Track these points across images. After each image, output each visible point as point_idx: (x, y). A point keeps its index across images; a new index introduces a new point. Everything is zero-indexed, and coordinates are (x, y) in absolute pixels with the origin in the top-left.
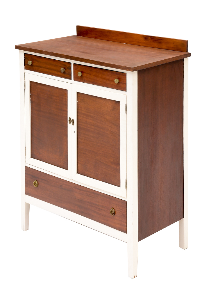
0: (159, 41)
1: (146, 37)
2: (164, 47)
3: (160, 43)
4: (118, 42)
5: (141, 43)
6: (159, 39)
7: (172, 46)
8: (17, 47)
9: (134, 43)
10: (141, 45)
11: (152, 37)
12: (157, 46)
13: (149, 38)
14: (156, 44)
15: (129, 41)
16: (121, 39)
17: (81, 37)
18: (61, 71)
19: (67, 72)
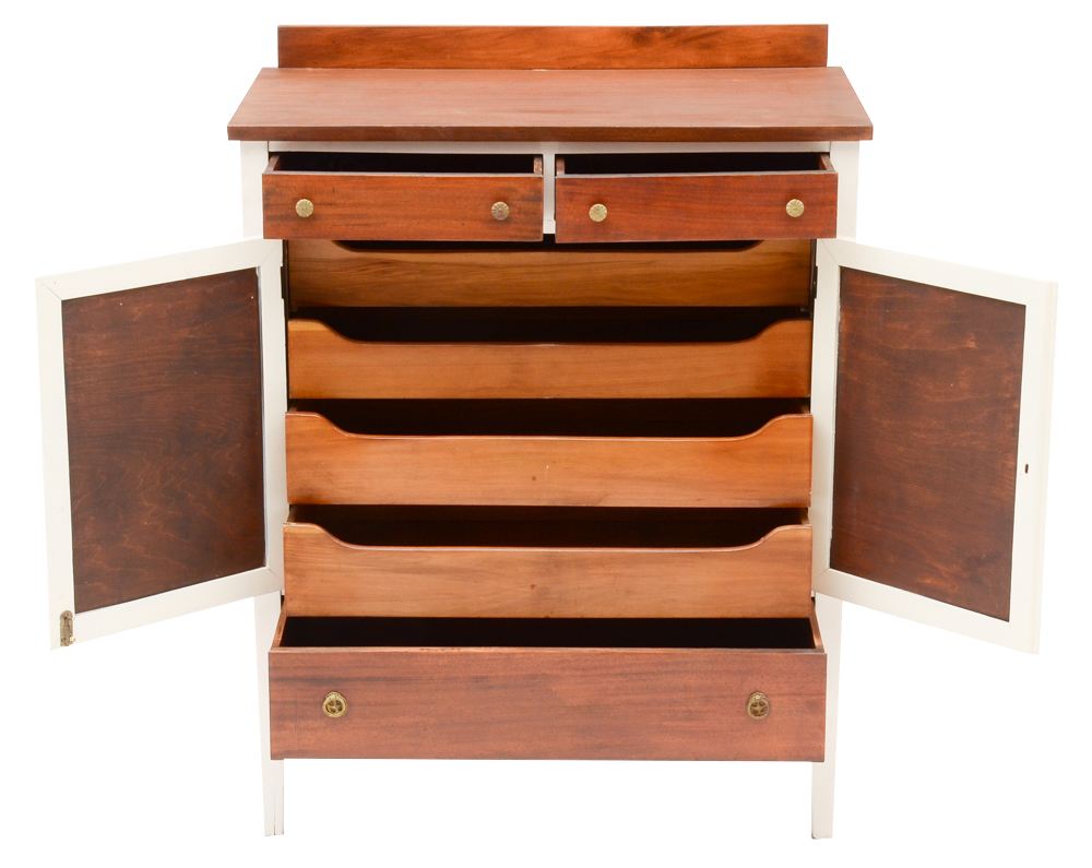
0: (703, 41)
1: (642, 36)
2: (727, 60)
3: (708, 46)
4: (500, 68)
5: (616, 58)
6: (704, 31)
7: (761, 51)
9: (584, 61)
10: (617, 65)
11: (671, 31)
12: (692, 62)
13: (657, 34)
14: (690, 55)
15: (559, 59)
16: (522, 56)
17: (310, 69)
18: (496, 215)
19: (519, 213)
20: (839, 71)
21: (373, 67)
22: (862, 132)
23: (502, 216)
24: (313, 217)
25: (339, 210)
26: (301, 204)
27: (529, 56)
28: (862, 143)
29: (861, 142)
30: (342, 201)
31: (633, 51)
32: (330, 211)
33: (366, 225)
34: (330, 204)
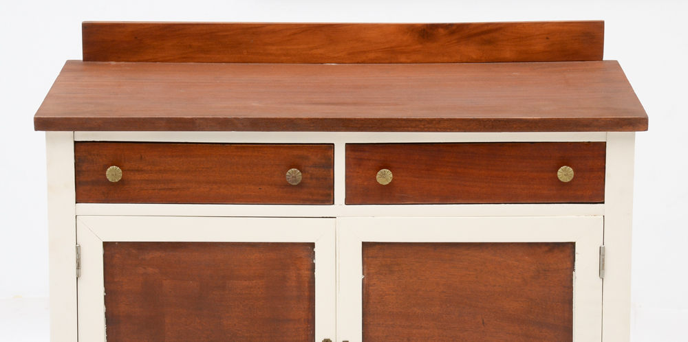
0: (485, 37)
1: (427, 33)
2: (508, 54)
3: (489, 42)
4: (294, 62)
5: (402, 53)
6: (486, 28)
7: (539, 46)
8: (42, 124)
9: (372, 56)
10: (402, 60)
11: (454, 28)
12: (474, 57)
13: (441, 31)
14: (471, 50)
15: (349, 54)
16: (314, 51)
17: (113, 63)
18: (290, 180)
19: (311, 178)
20: (615, 65)
21: (173, 61)
22: (638, 123)
23: (296, 181)
24: (122, 182)
25: (146, 176)
26: (110, 171)
27: (321, 51)
28: (638, 134)
29: (636, 132)
30: (149, 168)
31: (419, 46)
32: (138, 176)
33: (171, 189)
34: (138, 171)
